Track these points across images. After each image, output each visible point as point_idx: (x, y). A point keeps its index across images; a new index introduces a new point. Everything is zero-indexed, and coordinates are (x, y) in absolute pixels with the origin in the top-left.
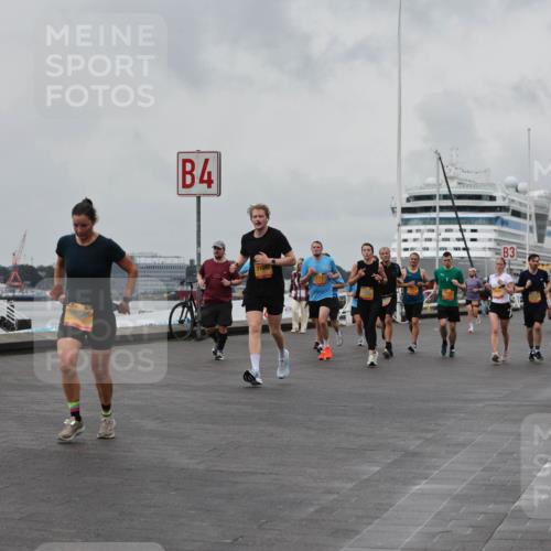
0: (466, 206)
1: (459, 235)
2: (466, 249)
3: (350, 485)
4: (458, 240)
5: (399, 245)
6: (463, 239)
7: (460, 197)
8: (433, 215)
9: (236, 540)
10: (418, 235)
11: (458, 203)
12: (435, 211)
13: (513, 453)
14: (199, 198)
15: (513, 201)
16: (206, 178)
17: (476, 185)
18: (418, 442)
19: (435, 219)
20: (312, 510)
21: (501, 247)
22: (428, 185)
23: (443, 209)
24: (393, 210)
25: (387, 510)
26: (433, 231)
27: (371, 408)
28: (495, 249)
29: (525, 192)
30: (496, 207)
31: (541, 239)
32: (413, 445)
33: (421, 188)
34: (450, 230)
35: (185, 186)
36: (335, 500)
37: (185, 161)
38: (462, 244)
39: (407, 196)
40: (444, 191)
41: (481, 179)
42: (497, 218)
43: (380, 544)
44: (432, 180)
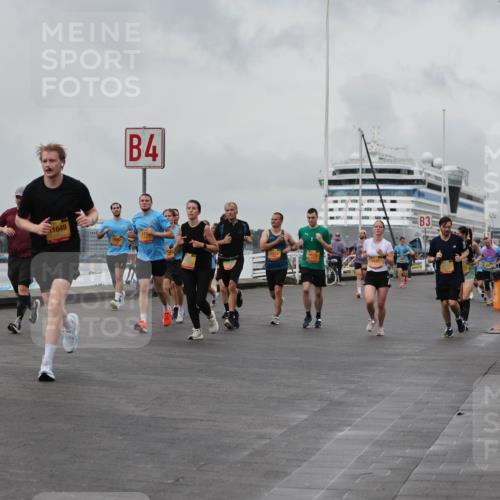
0: (386, 179)
1: (380, 206)
2: (386, 218)
3: (280, 431)
4: (379, 210)
5: (326, 214)
6: (384, 209)
7: (381, 171)
8: (356, 187)
9: (177, 480)
10: (343, 205)
11: (380, 176)
12: (358, 183)
13: (427, 403)
14: (145, 170)
15: (429, 175)
16: (151, 152)
17: (396, 160)
18: (342, 392)
19: (358, 190)
20: (246, 453)
21: (418, 217)
22: (352, 160)
23: (365, 181)
24: (321, 182)
25: (314, 454)
26: (356, 201)
27: (301, 361)
28: (412, 218)
29: (440, 167)
30: (413, 180)
31: (453, 209)
32: (338, 394)
33: (347, 163)
34: (372, 201)
35: (132, 159)
36: (266, 445)
37: (132, 137)
38: (382, 214)
39: (333, 169)
40: (367, 165)
41: (400, 155)
42: (415, 190)
43: (307, 484)
44: (356, 155)
